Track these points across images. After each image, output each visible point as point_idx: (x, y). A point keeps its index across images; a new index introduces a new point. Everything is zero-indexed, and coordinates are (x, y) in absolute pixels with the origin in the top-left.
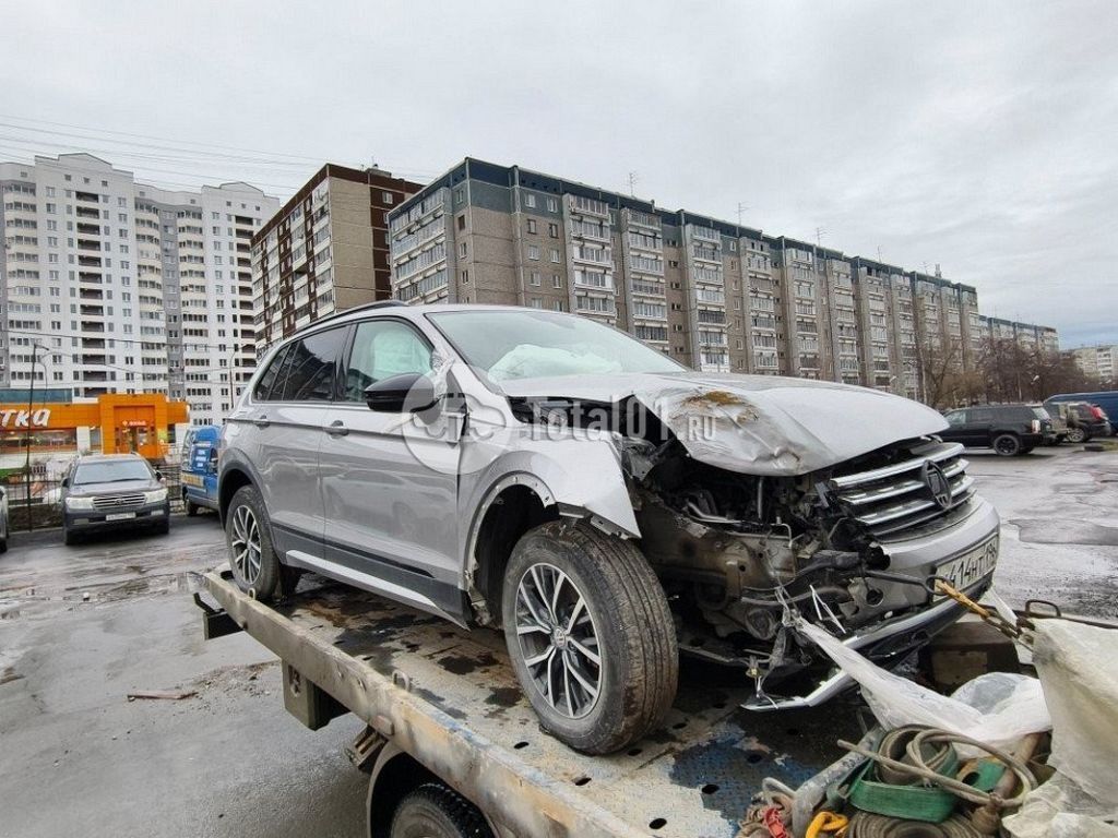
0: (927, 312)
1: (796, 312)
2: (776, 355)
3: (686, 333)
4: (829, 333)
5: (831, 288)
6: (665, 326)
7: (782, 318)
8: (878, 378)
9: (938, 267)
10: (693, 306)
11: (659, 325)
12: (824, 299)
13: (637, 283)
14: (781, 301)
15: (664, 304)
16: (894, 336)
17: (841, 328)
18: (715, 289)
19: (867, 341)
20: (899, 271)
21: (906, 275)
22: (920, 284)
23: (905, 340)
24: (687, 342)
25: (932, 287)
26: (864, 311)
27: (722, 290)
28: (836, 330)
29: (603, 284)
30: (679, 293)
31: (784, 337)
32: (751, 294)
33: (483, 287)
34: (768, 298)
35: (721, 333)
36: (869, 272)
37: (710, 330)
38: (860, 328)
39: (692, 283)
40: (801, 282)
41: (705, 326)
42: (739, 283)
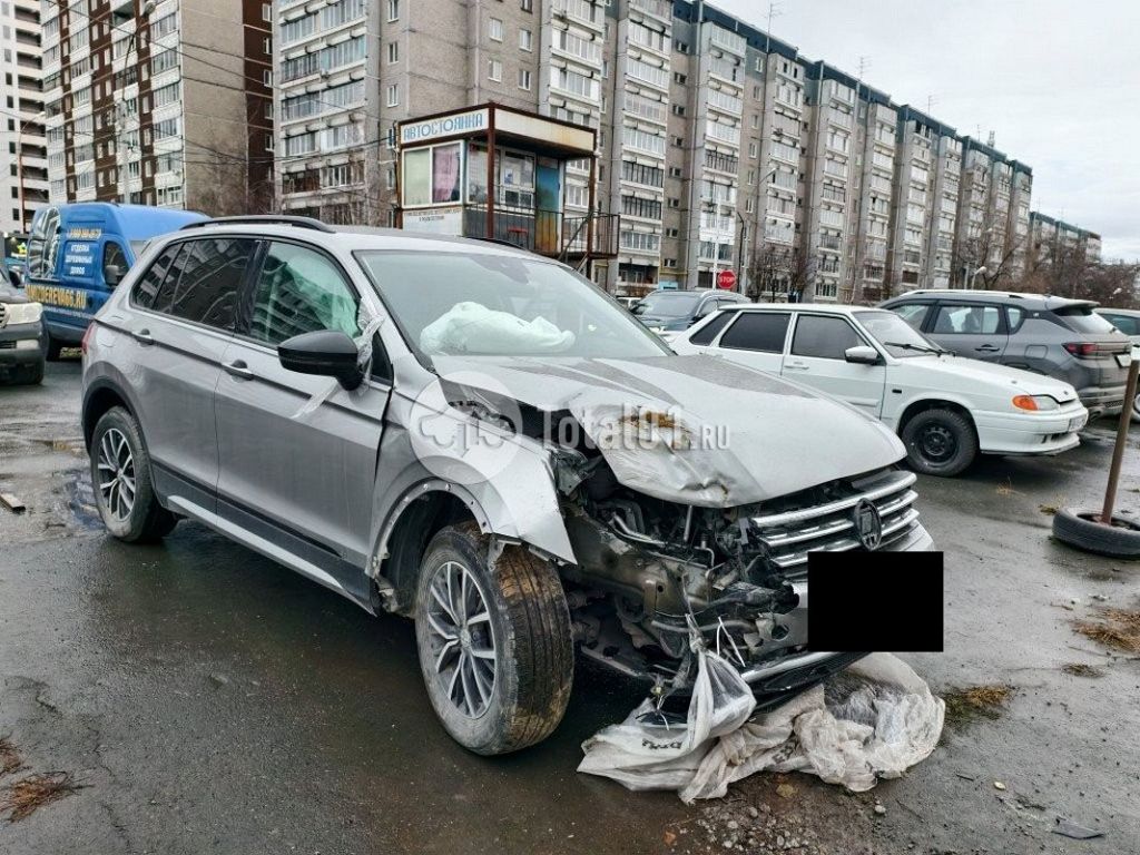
0: (974, 191)
1: (826, 169)
2: (793, 226)
3: (684, 181)
4: (858, 206)
5: (870, 144)
6: (662, 166)
7: (805, 178)
8: (906, 272)
9: (992, 134)
10: (699, 142)
11: (653, 164)
12: (859, 157)
13: (633, 98)
14: (808, 154)
15: (663, 134)
16: (932, 219)
17: (874, 199)
18: (730, 122)
19: (899, 222)
20: (950, 133)
21: (958, 139)
22: (972, 154)
23: (946, 226)
24: (684, 193)
25: (984, 160)
26: (903, 181)
27: (739, 125)
28: (868, 203)
29: (588, 94)
30: (681, 121)
31: (804, 204)
32: (775, 137)
33: (419, 71)
34: (794, 146)
35: (730, 186)
36: (918, 130)
37: (717, 180)
38: (895, 205)
39: (702, 110)
40: (836, 129)
41: (712, 174)
42: (759, 119)
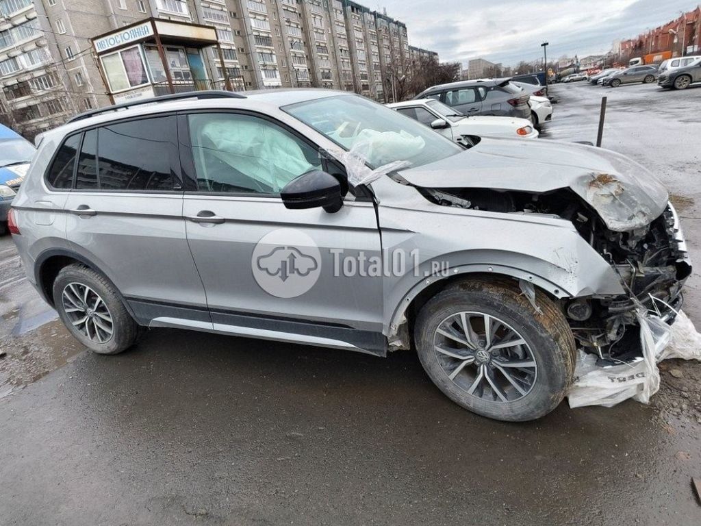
0: (384, 40)
1: (315, 38)
2: (307, 71)
3: (247, 54)
4: (334, 53)
5: (332, 22)
6: (234, 48)
7: (307, 44)
8: (363, 85)
9: (385, 9)
10: (249, 32)
11: (228, 47)
12: (329, 29)
13: (207, 10)
14: (305, 30)
15: (229, 29)
16: (368, 56)
17: (341, 50)
18: (262, 18)
19: (355, 61)
20: (367, 10)
21: (371, 13)
22: (379, 20)
23: (375, 60)
24: (249, 61)
25: (385, 23)
26: (352, 39)
27: (267, 19)
28: (339, 53)
29: (181, 11)
30: (237, 20)
31: (310, 58)
32: (287, 23)
34: (297, 27)
35: (271, 54)
36: (353, 10)
37: (265, 51)
38: (351, 52)
39: (246, 13)
40: (315, 15)
41: (260, 48)
42: (276, 14)
